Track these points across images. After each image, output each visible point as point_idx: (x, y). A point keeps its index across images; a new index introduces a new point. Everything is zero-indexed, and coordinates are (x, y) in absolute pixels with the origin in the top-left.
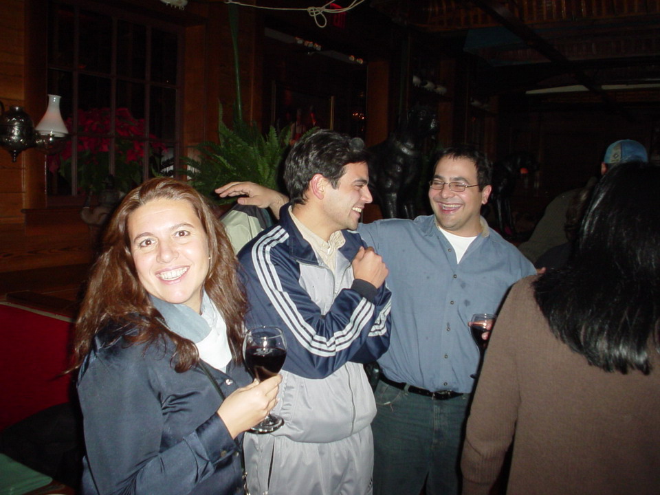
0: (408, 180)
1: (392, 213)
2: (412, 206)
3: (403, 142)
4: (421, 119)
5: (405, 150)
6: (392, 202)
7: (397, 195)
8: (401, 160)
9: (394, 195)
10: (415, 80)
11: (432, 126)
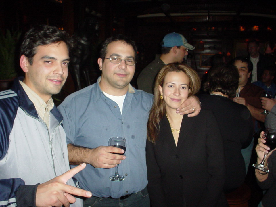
0: (85, 58)
1: (77, 75)
2: (87, 71)
3: (81, 38)
4: (90, 24)
5: (83, 42)
6: (77, 70)
7: (80, 66)
8: (80, 47)
9: (78, 66)
10: (87, 9)
11: (96, 28)
